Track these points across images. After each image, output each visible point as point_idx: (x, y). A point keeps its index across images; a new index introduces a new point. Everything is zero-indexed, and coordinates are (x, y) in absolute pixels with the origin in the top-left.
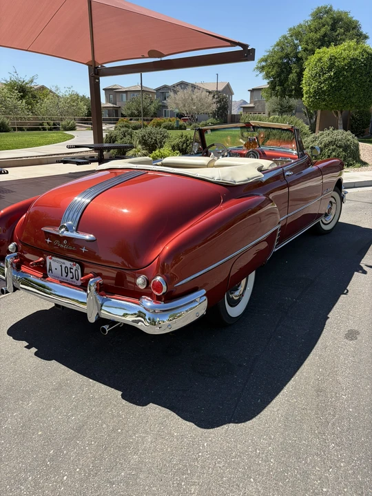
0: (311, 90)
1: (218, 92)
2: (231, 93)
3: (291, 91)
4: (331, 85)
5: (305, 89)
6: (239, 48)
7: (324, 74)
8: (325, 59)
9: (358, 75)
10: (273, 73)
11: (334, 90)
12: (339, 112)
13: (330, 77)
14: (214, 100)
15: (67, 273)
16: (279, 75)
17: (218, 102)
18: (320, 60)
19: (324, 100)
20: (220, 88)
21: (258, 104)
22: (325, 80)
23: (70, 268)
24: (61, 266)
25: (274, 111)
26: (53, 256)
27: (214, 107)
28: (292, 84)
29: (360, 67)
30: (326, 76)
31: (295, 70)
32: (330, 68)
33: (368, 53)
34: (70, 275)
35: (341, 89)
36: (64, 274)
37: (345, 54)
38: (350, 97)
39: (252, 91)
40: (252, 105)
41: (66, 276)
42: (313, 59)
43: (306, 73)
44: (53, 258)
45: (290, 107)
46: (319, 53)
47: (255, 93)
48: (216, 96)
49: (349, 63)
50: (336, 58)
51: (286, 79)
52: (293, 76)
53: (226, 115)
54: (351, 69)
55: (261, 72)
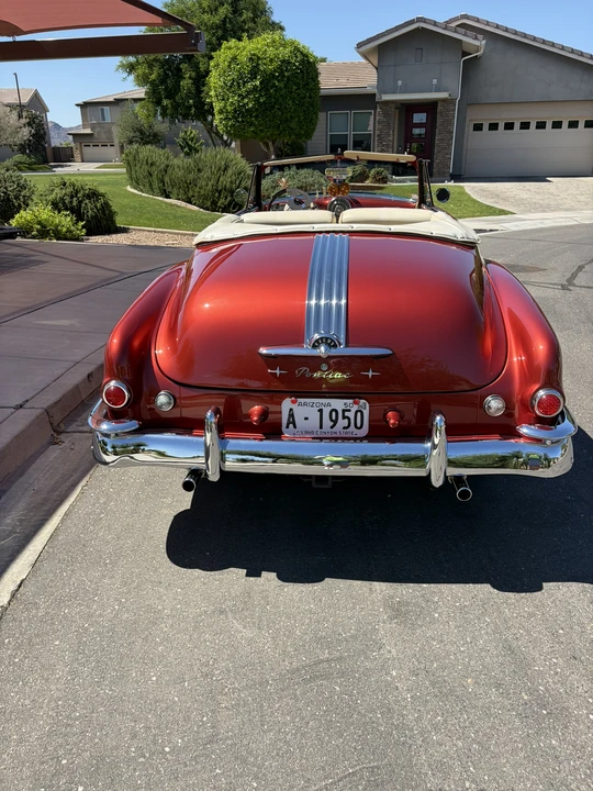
0: (229, 108)
1: (21, 106)
2: (45, 110)
3: (190, 107)
4: (257, 100)
5: (217, 106)
6: (178, 30)
7: (244, 83)
8: (243, 58)
9: (294, 87)
10: (153, 77)
11: (263, 109)
12: (270, 144)
13: (255, 87)
14: (24, 121)
15: (335, 422)
16: (163, 80)
17: (29, 124)
18: (234, 58)
19: (251, 124)
20: (25, 100)
21: (98, 130)
22: (249, 93)
23: (344, 411)
24: (321, 411)
25: (131, 142)
26: (297, 397)
27: (26, 133)
28: (188, 97)
29: (295, 75)
30: (249, 85)
31: (188, 74)
32: (254, 73)
33: (302, 53)
34: (342, 423)
35: (273, 107)
36: (327, 422)
37: (271, 52)
38: (287, 120)
39: (84, 106)
40: (88, 131)
41: (332, 427)
42: (222, 55)
43: (214, 80)
44: (299, 400)
45: (155, 135)
46: (230, 48)
47: (88, 109)
48: (24, 114)
49: (280, 67)
50: (259, 58)
51: (177, 88)
52: (186, 83)
53: (45, 149)
54: (284, 76)
55: (130, 73)
